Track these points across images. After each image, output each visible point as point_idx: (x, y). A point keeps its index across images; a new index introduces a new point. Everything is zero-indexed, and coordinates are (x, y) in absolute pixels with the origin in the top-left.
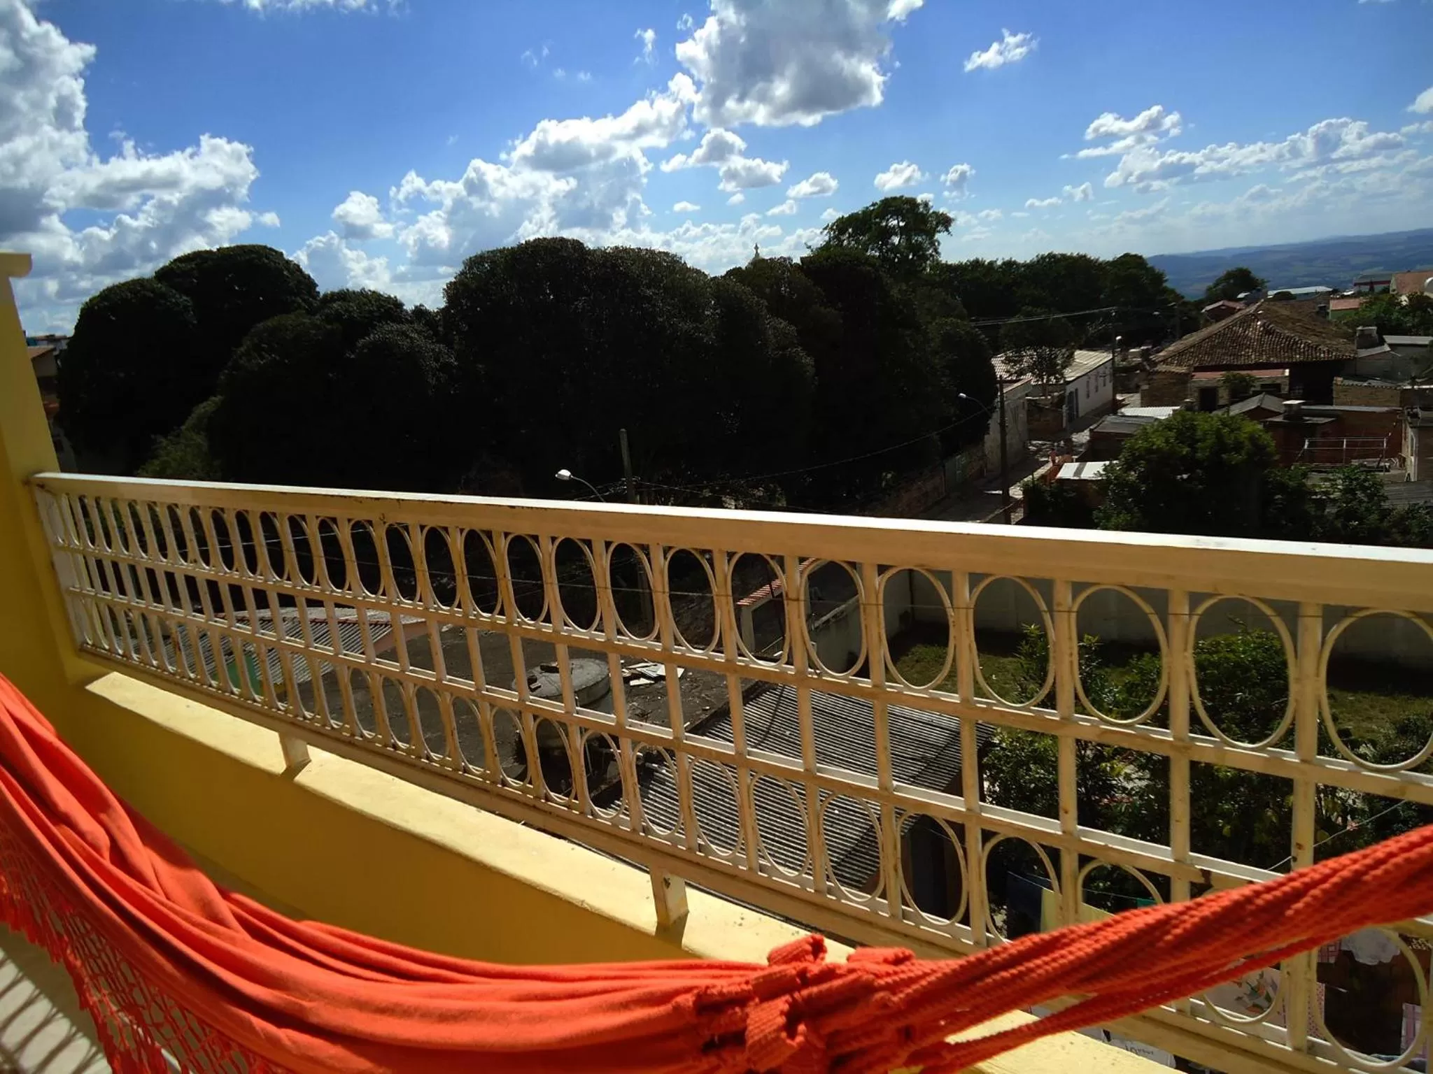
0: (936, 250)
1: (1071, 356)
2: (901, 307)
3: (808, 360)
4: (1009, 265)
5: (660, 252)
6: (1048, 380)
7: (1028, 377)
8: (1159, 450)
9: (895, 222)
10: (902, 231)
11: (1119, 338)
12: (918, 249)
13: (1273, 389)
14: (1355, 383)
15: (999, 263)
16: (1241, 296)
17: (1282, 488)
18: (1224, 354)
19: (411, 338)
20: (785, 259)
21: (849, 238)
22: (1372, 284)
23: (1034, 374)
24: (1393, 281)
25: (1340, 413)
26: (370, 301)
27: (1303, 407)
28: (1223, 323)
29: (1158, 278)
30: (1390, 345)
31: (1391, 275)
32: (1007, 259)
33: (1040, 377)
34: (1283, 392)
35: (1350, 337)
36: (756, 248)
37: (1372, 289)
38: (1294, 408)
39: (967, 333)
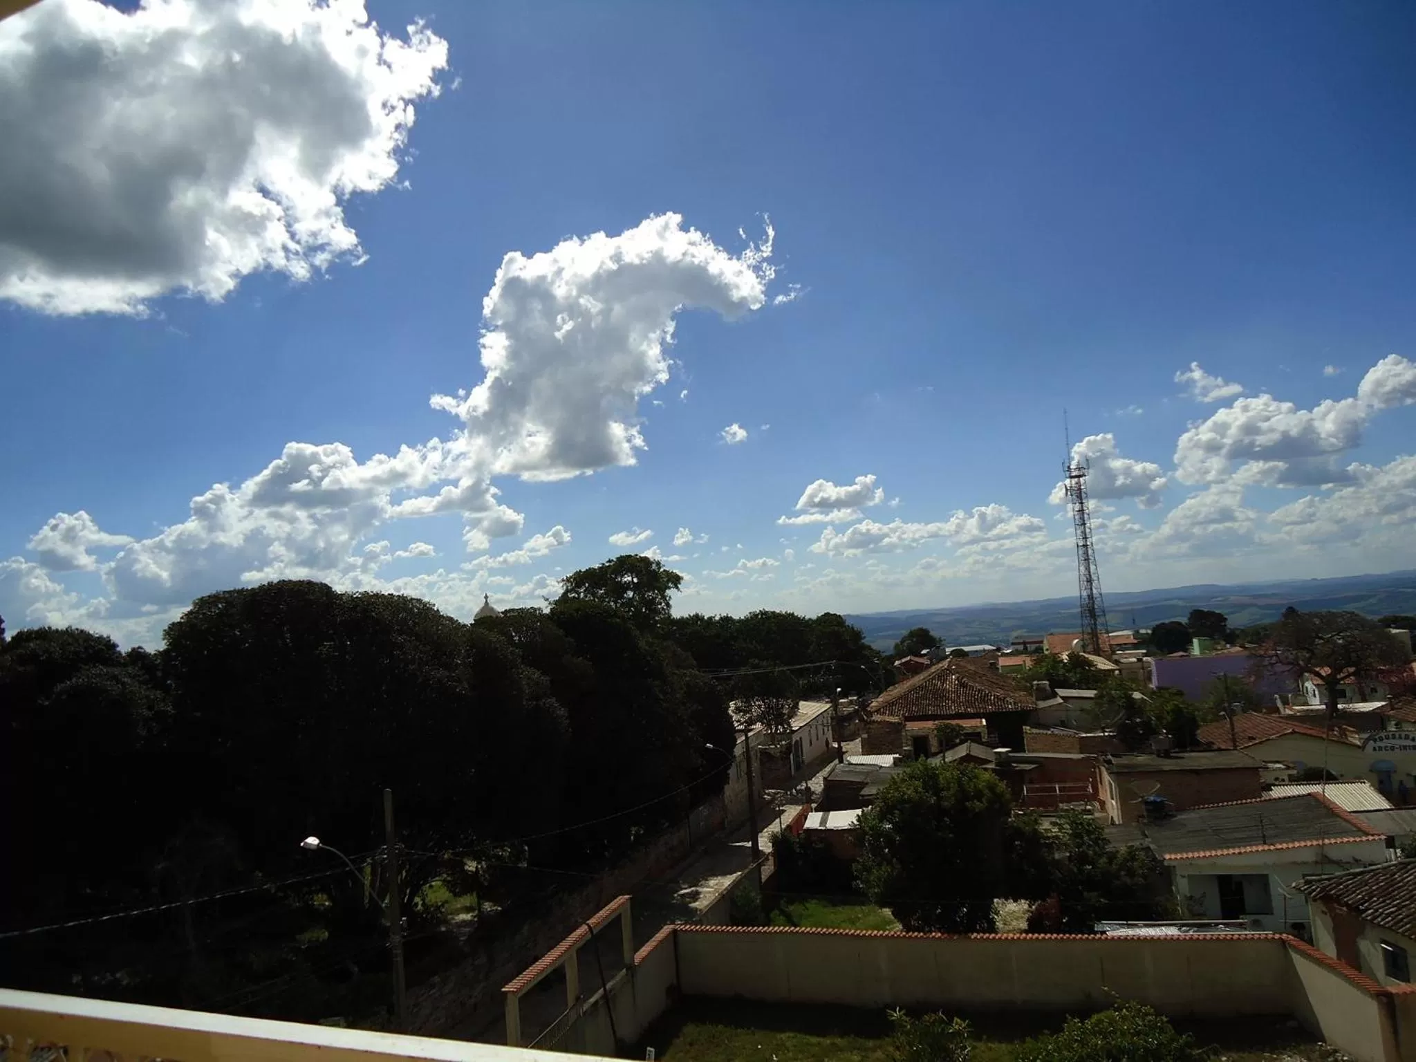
0: (668, 605)
1: (796, 706)
2: (649, 658)
3: (562, 712)
4: (727, 620)
5: (412, 599)
6: (777, 729)
7: (758, 726)
8: (910, 800)
9: (630, 579)
10: (636, 587)
11: (839, 689)
12: (651, 604)
13: (975, 737)
14: (1041, 731)
15: (717, 618)
16: (924, 652)
17: (1018, 833)
18: (929, 705)
19: (123, 684)
20: (535, 610)
21: (585, 591)
22: (1024, 643)
23: (763, 724)
24: (1045, 642)
25: (1042, 760)
26: (77, 640)
27: (1011, 754)
28: (921, 676)
29: (857, 635)
30: (1063, 698)
31: (1042, 636)
32: (724, 614)
33: (769, 726)
34: (984, 740)
35: (1029, 690)
36: (486, 597)
37: (1026, 648)
38: (1003, 756)
39: (705, 683)
